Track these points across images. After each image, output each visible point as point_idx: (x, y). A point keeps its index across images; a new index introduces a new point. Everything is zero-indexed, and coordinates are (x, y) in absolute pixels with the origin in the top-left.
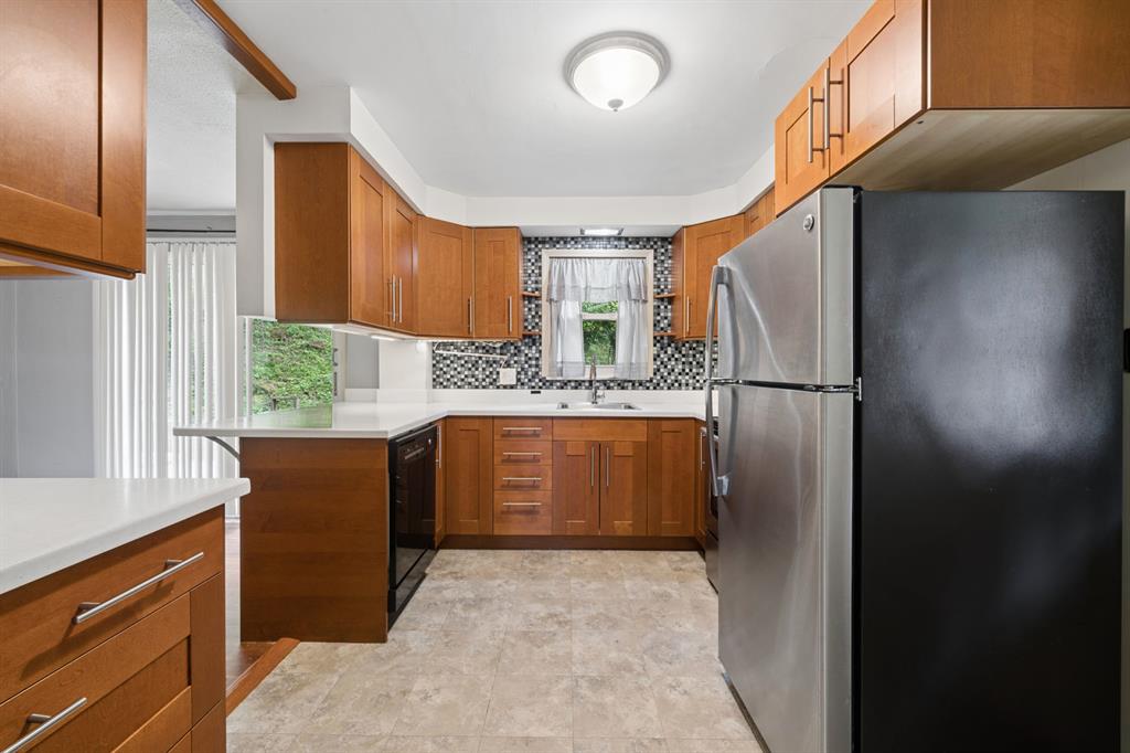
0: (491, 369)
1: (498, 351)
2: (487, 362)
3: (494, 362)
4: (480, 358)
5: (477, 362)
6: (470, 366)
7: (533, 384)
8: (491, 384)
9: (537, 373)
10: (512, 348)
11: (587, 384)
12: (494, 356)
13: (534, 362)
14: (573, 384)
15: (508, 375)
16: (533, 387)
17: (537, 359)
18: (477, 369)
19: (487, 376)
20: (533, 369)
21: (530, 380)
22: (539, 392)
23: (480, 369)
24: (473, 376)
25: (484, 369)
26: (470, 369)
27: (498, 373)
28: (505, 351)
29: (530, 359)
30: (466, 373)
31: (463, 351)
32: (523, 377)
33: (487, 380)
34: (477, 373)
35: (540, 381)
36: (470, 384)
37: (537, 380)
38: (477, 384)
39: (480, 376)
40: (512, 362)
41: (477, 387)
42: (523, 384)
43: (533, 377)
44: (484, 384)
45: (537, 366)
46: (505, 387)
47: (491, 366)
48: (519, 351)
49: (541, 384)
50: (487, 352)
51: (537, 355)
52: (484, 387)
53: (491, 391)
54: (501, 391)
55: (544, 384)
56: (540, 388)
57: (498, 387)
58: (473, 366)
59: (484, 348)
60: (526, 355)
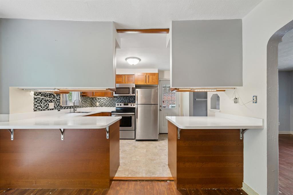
0: (46, 103)
1: (48, 97)
2: (45, 100)
3: (47, 101)
4: (43, 99)
5: (42, 100)
6: (39, 102)
7: (58, 108)
8: (46, 108)
9: (59, 104)
10: (53, 95)
11: (69, 107)
12: (47, 98)
13: (58, 101)
14: (67, 107)
15: (51, 105)
16: (58, 109)
17: (59, 100)
18: (42, 103)
19: (45, 106)
20: (58, 103)
21: (57, 107)
22: (60, 111)
23: (43, 103)
24: (40, 106)
25: (44, 103)
26: (39, 103)
27: (48, 104)
28: (50, 97)
29: (57, 100)
30: (38, 105)
31: (37, 96)
32: (55, 106)
33: (45, 107)
34: (42, 104)
35: (60, 107)
36: (39, 109)
37: (59, 107)
38: (42, 109)
39: (43, 106)
40: (53, 101)
41: (42, 110)
42: (55, 108)
43: (58, 105)
44: (44, 109)
45: (59, 102)
46: (50, 110)
47: (46, 102)
48: (55, 97)
49: (60, 108)
50: (45, 97)
51: (59, 99)
52: (44, 110)
53: (47, 111)
54: (50, 111)
55: (61, 108)
56: (60, 109)
57: (48, 110)
58: (40, 102)
59: (44, 95)
60: (56, 98)
